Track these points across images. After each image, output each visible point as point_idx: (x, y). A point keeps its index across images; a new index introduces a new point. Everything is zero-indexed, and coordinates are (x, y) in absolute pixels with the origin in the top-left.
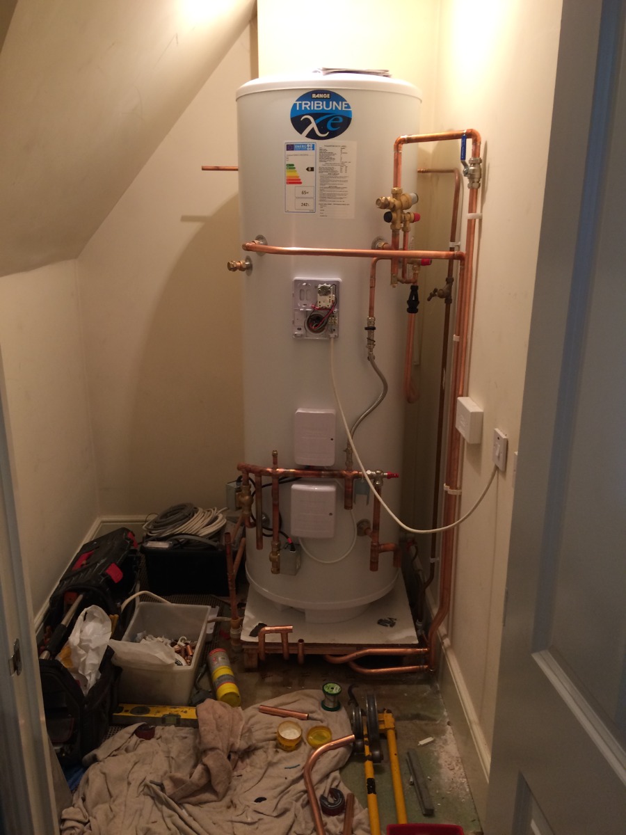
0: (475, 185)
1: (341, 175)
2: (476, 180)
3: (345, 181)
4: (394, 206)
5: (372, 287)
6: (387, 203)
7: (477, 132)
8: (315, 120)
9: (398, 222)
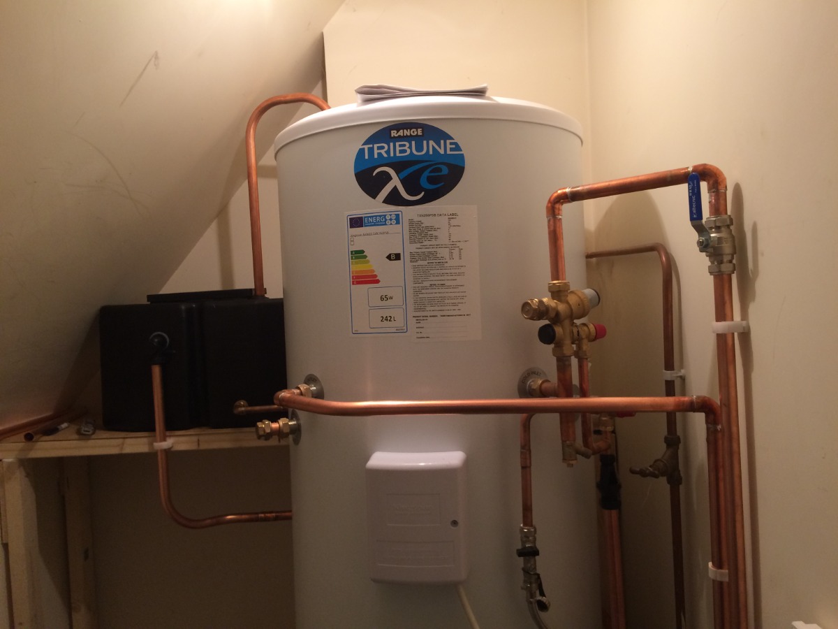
0: (726, 268)
1: (451, 263)
2: (726, 258)
3: (459, 274)
4: (558, 314)
5: (526, 468)
6: (543, 309)
7: (718, 169)
8: (397, 173)
9: (568, 342)
